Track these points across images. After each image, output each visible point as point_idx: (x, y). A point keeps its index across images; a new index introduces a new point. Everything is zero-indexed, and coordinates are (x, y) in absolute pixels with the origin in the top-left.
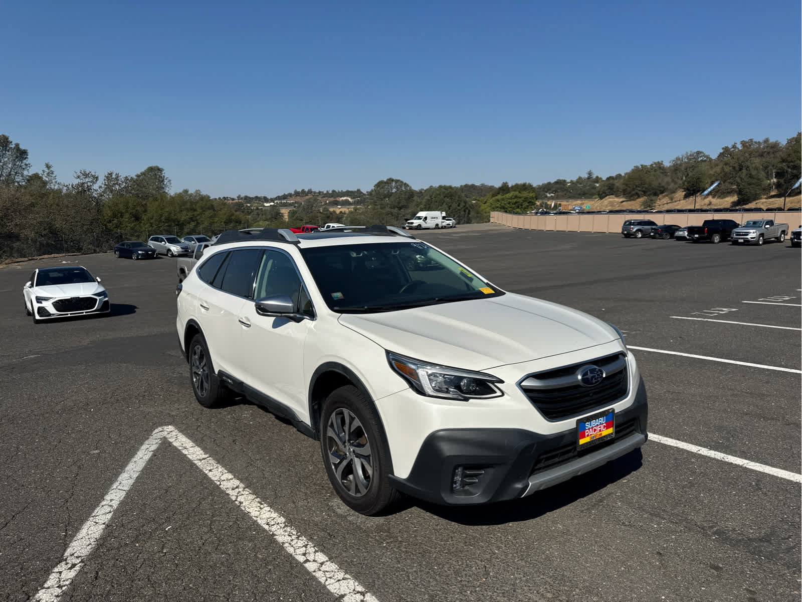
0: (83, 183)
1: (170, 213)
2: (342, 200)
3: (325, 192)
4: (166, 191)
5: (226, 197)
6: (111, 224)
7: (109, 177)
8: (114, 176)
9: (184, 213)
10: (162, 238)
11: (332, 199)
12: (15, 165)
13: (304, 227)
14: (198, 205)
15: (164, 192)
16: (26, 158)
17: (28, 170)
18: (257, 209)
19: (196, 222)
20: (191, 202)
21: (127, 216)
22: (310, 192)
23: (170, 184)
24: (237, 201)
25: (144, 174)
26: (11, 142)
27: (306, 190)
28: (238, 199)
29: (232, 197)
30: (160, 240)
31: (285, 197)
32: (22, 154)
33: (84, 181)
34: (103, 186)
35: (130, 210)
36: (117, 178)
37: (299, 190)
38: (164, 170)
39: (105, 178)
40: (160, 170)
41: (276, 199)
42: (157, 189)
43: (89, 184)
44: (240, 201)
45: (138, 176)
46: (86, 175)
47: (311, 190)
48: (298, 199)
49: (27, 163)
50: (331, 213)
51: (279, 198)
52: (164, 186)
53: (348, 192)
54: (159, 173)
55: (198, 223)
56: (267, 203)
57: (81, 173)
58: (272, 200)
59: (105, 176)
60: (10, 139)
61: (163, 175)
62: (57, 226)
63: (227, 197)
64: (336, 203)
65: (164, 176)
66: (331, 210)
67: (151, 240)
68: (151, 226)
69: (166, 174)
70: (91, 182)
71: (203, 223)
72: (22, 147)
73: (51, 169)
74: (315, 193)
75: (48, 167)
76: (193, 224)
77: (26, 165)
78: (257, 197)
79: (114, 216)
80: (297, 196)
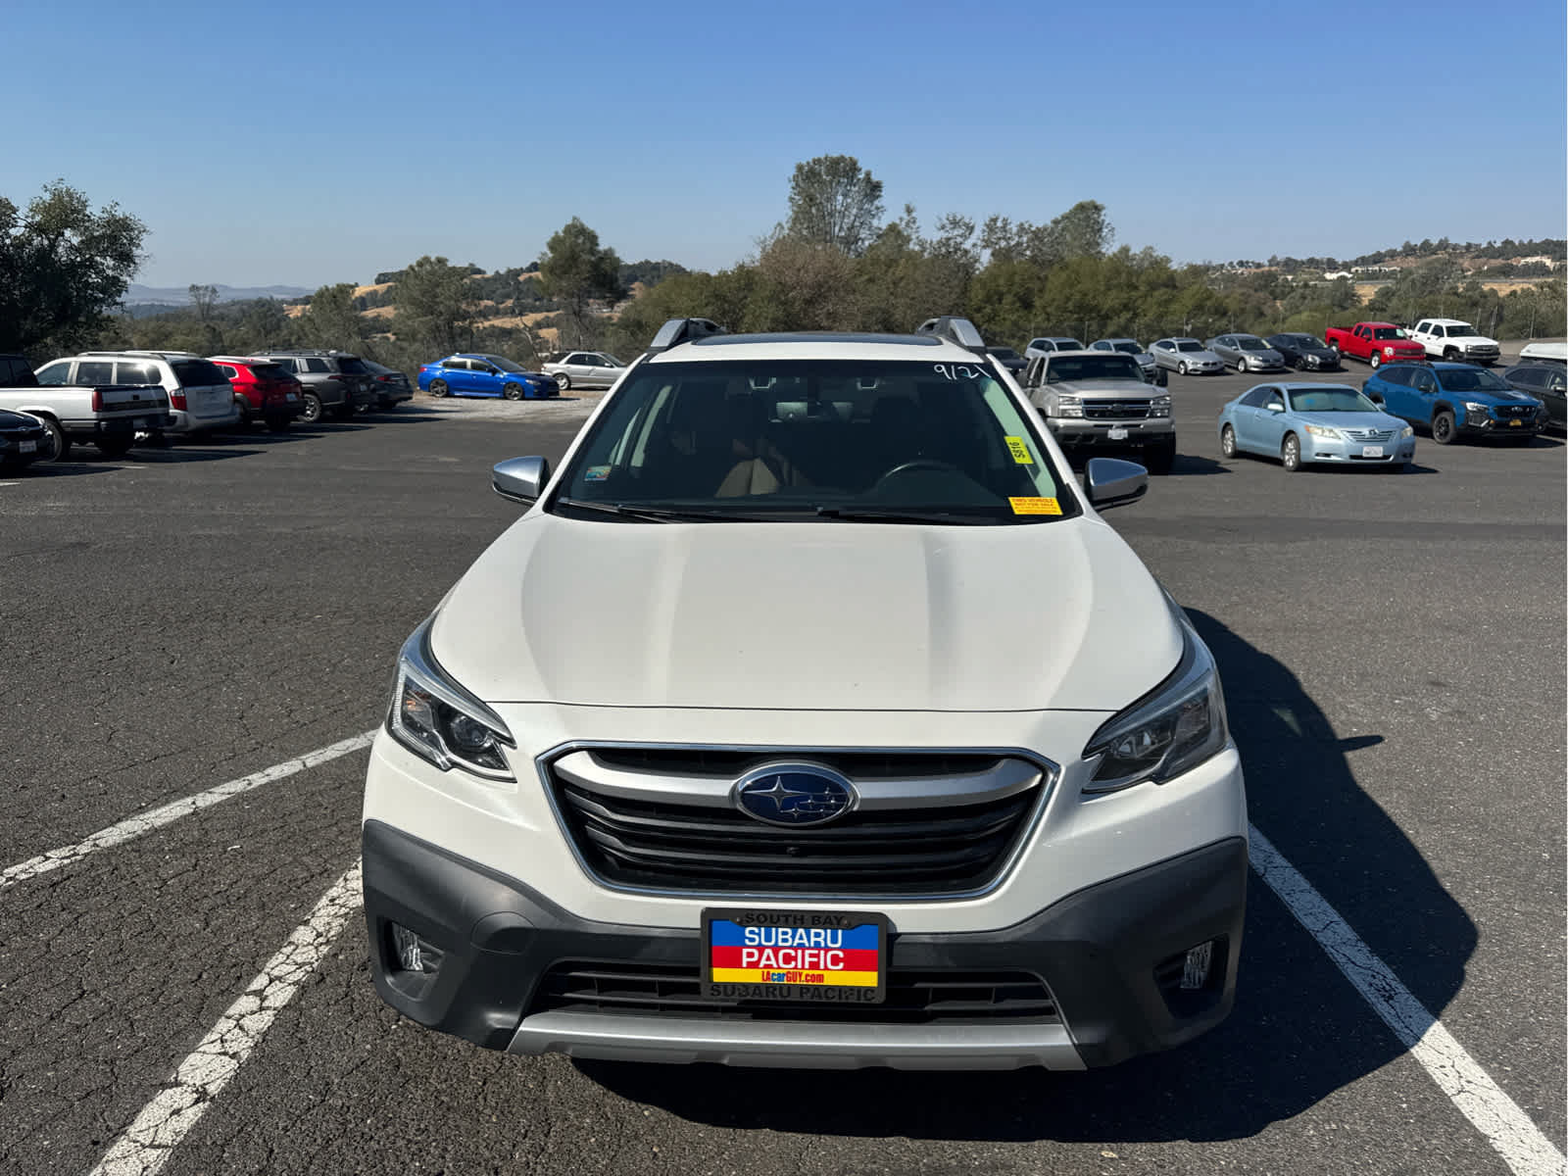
0: (948, 239)
1: (1086, 295)
2: (1526, 265)
3: (1484, 245)
4: (1103, 251)
5: (1244, 260)
6: (979, 315)
7: (991, 227)
8: (999, 224)
9: (1113, 293)
10: (1051, 344)
11: (1499, 262)
12: (862, 209)
13: (1360, 327)
14: (1143, 278)
15: (1099, 252)
16: (879, 196)
17: (880, 218)
18: (1306, 285)
19: (1131, 313)
20: (1130, 274)
21: (1008, 299)
22: (1443, 245)
23: (1113, 235)
24: (1267, 269)
25: (1067, 218)
26: (860, 170)
27: (1435, 242)
28: (1271, 265)
29: (1257, 261)
30: (1046, 346)
31: (1378, 258)
32: (874, 189)
33: (950, 235)
34: (979, 242)
35: (1015, 289)
36: (1004, 228)
37: (1417, 241)
38: (1103, 208)
39: (985, 228)
40: (1097, 208)
41: (1356, 263)
42: (1087, 247)
43: (959, 240)
44: (1273, 269)
45: (1056, 222)
46: (955, 223)
47: (1446, 240)
48: (1411, 262)
49: (879, 205)
50: (1484, 295)
51: (1363, 261)
52: (1100, 241)
53: (1547, 242)
54: (1096, 216)
55: (1136, 315)
56: (1331, 272)
57: (948, 219)
58: (1346, 266)
59: (986, 225)
60: (859, 165)
61: (1102, 217)
62: (897, 316)
63: (1247, 262)
64: (1506, 272)
65: (1103, 221)
66: (1486, 288)
67: (1032, 346)
68: (1048, 320)
69: (1107, 217)
70: (961, 236)
71: (1145, 315)
72: (875, 178)
73: (914, 214)
74: (1455, 247)
75: (909, 210)
76: (1126, 316)
77: (877, 208)
78: (1312, 261)
79: (988, 300)
80: (1408, 255)
